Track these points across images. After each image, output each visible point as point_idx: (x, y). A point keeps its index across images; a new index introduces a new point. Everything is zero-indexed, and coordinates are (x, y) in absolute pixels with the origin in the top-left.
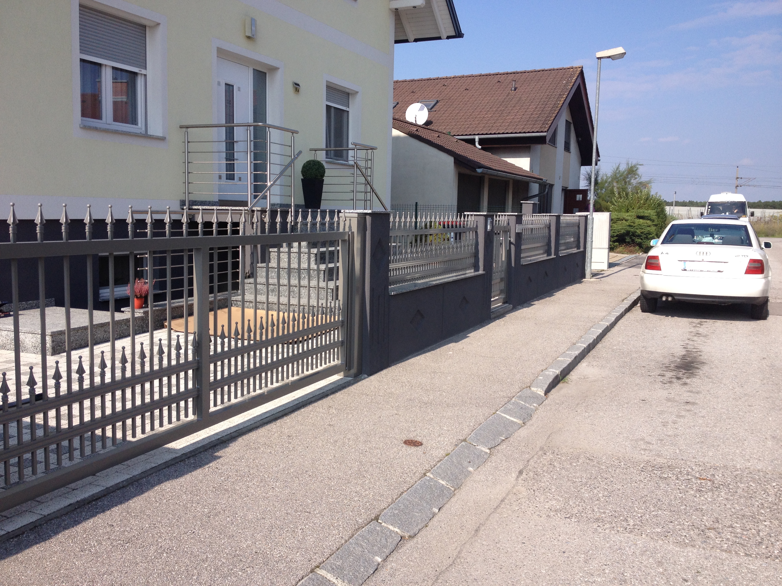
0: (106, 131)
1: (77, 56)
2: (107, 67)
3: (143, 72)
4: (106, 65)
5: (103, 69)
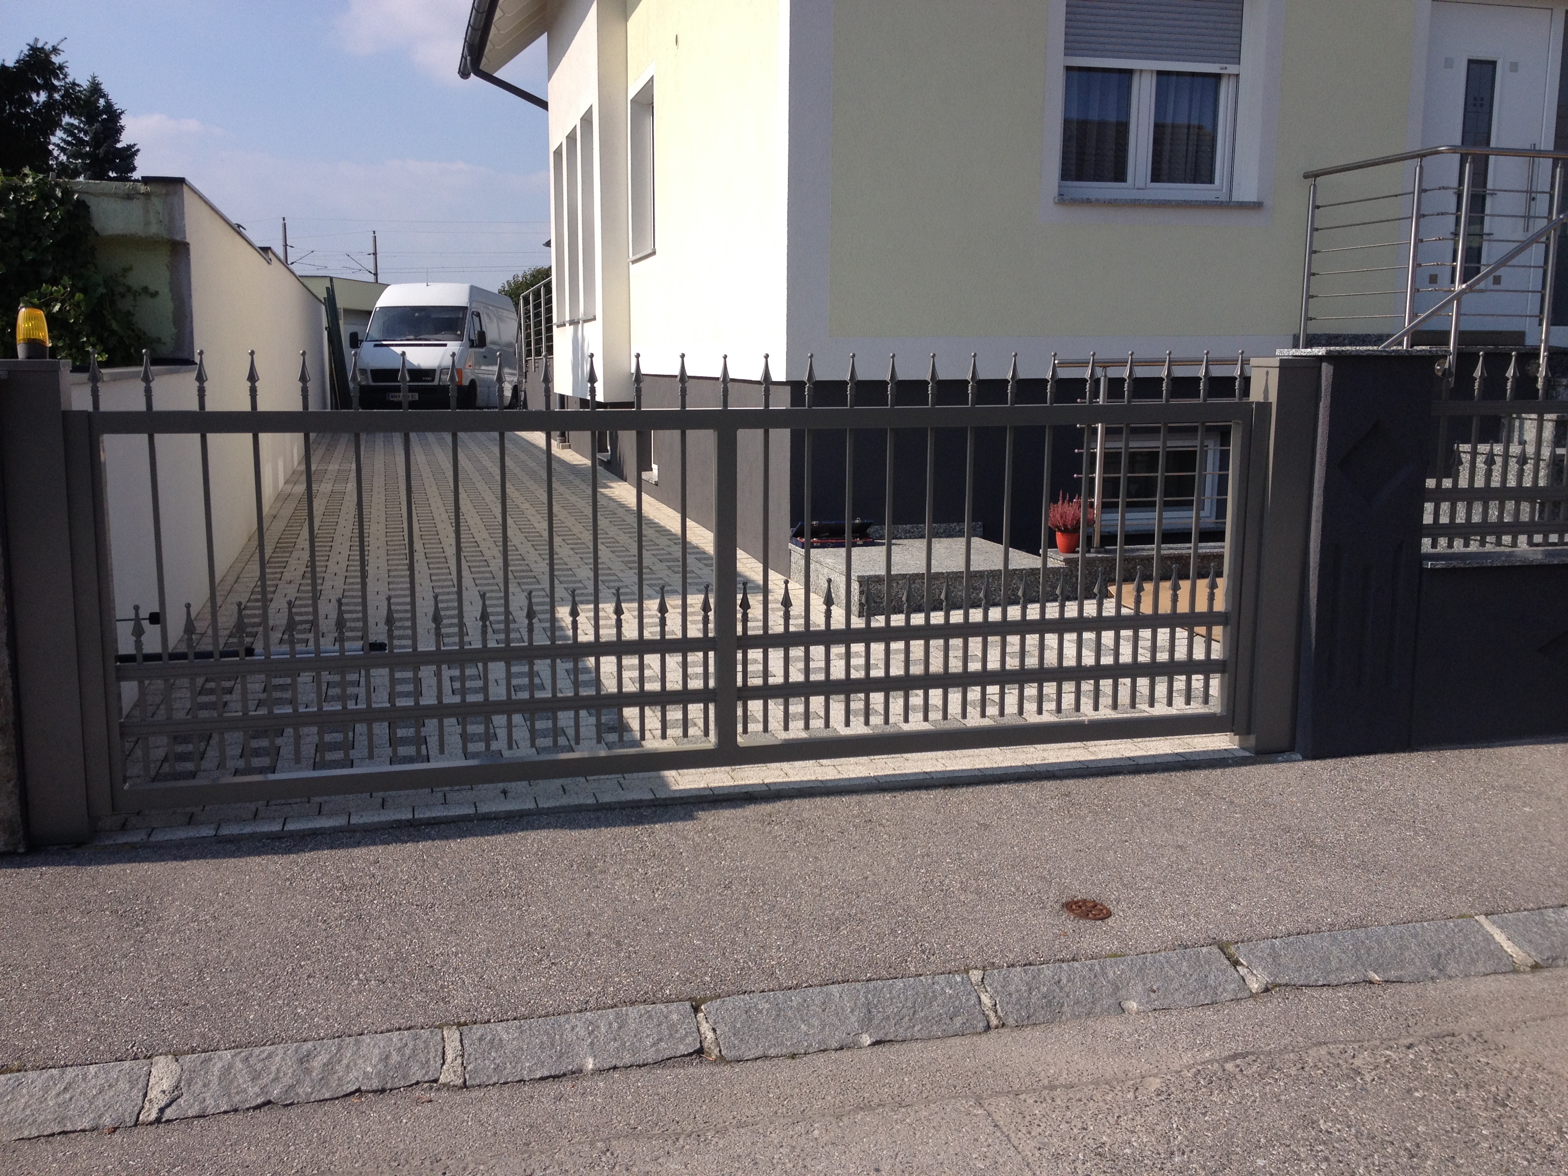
0: (1136, 204)
1: (1058, 61)
2: (1143, 74)
3: (1232, 69)
4: (1141, 71)
5: (1136, 78)
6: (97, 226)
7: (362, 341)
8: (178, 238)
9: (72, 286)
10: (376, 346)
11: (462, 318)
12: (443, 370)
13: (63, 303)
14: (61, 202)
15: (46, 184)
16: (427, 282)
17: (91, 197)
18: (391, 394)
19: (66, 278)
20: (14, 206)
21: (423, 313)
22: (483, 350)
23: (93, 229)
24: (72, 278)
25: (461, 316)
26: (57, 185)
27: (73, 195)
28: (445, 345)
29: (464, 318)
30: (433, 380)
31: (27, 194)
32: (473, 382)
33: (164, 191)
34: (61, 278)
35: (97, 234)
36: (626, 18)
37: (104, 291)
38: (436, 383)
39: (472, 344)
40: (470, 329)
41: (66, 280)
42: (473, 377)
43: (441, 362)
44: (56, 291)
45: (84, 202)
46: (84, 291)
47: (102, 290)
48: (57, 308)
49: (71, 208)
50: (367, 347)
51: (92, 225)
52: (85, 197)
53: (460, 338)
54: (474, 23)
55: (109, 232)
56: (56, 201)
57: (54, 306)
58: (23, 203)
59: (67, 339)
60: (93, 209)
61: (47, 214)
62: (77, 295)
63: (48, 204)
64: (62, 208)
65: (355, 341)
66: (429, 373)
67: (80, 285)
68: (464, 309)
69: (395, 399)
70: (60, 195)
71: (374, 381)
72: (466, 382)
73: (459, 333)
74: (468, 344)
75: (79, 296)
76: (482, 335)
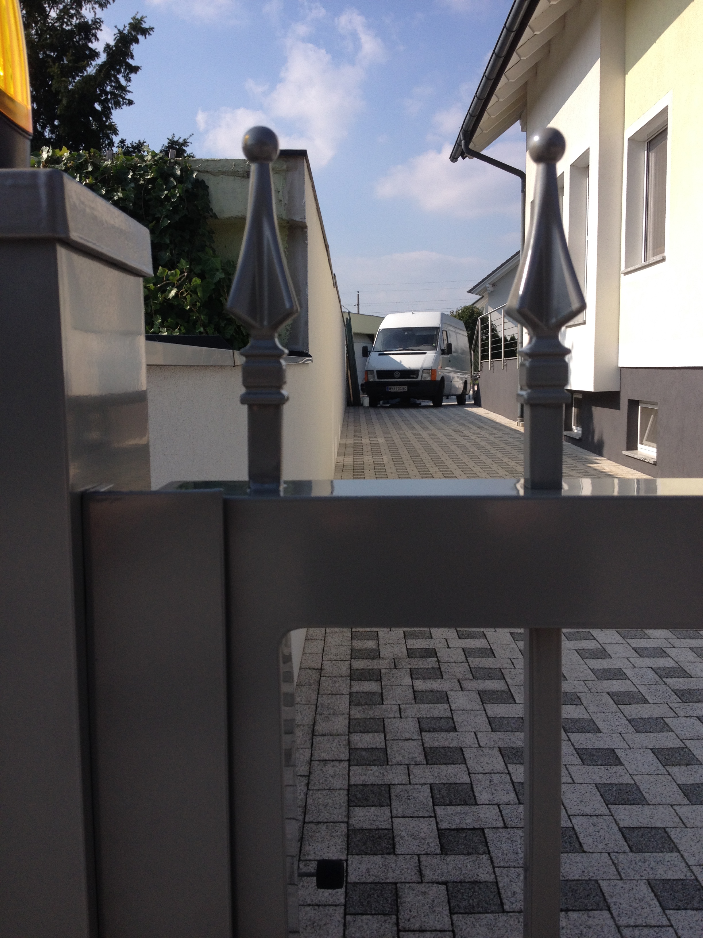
6: (216, 207)
7: (370, 352)
8: (298, 219)
9: (190, 271)
10: (380, 355)
11: (436, 335)
12: (424, 370)
13: (179, 287)
14: (180, 180)
15: (165, 162)
16: (413, 311)
17: (211, 177)
18: (390, 387)
19: (183, 261)
20: (132, 185)
21: (410, 332)
22: (449, 356)
23: (212, 210)
24: (191, 261)
25: (435, 333)
26: (176, 163)
27: (192, 174)
28: (425, 353)
29: (437, 335)
30: (417, 377)
31: (146, 172)
32: (443, 378)
33: (284, 167)
34: (178, 262)
35: (215, 216)
36: (624, 71)
37: (223, 276)
38: (419, 379)
39: (443, 352)
40: (442, 343)
41: (184, 264)
42: (442, 375)
43: (423, 364)
44: (172, 274)
45: (203, 182)
46: (201, 276)
47: (220, 275)
48: (173, 293)
49: (190, 186)
50: (374, 356)
51: (211, 206)
52: (204, 177)
53: (435, 348)
54: (473, 111)
55: (227, 214)
56: (175, 179)
57: (170, 292)
58: (142, 182)
59: (182, 328)
60: (212, 189)
61: (166, 192)
62: (194, 279)
63: (167, 182)
64: (180, 186)
65: (366, 353)
66: (413, 373)
67: (198, 269)
68: (437, 328)
69: (392, 390)
70: (179, 172)
71: (378, 378)
72: (439, 379)
73: (434, 345)
74: (440, 352)
75: (196, 281)
76: (449, 346)
